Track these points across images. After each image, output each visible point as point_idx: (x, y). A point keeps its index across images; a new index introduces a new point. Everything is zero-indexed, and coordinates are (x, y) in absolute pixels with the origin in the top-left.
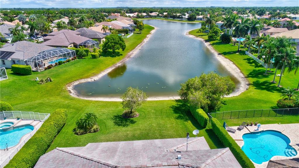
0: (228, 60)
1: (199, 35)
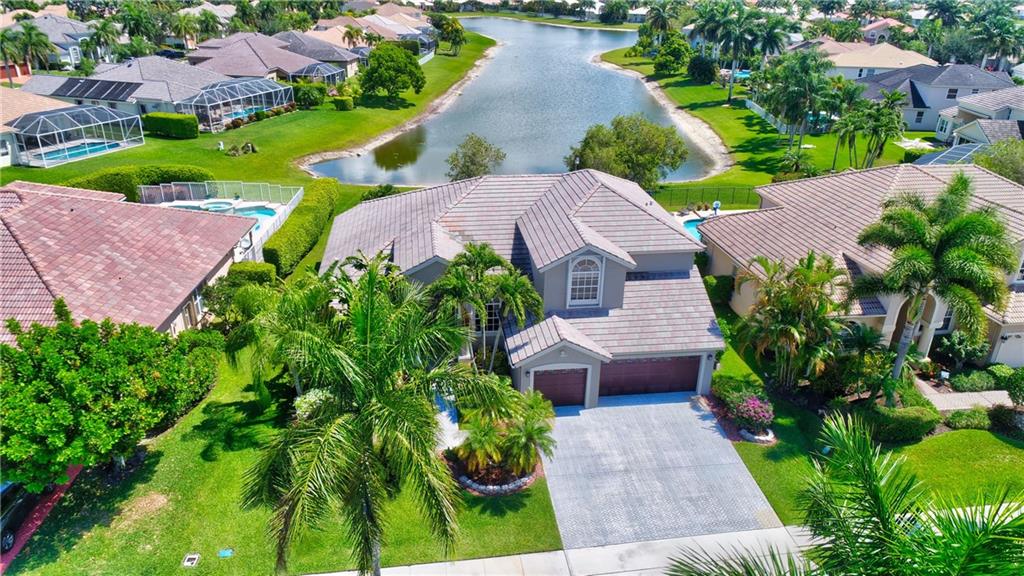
0: (697, 120)
1: (632, 64)
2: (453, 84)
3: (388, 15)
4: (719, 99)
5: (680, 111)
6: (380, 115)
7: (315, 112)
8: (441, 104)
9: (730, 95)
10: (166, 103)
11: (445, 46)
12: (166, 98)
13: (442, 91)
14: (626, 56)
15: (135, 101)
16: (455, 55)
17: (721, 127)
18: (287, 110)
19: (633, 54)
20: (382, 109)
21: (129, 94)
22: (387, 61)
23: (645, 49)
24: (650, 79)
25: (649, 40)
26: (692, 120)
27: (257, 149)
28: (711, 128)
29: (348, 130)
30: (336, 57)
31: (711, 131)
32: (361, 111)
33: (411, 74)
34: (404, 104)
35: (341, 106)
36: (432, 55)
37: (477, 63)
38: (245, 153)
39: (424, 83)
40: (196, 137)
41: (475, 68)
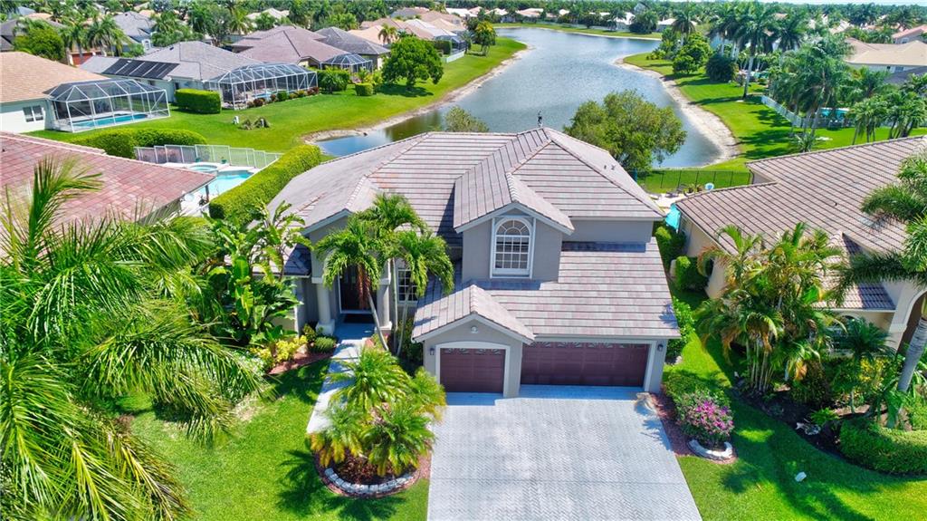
0: (708, 114)
1: (652, 65)
2: (474, 79)
3: (430, 20)
4: (735, 96)
5: (693, 106)
6: (398, 101)
7: (337, 96)
8: (459, 94)
9: (746, 91)
10: (196, 82)
11: (476, 48)
12: (196, 77)
13: (462, 82)
14: (648, 58)
15: (170, 79)
16: (484, 55)
17: (733, 120)
18: (310, 93)
19: (655, 57)
20: (399, 96)
21: (166, 73)
22: (407, 52)
23: (668, 52)
24: (668, 78)
25: (672, 44)
26: (704, 113)
27: (269, 124)
28: (721, 121)
29: (362, 112)
30: (368, 51)
31: (721, 124)
32: (381, 97)
33: (429, 64)
34: (422, 92)
35: (361, 91)
36: (461, 54)
37: (503, 63)
38: (258, 127)
39: (441, 73)
40: (218, 113)
41: (500, 66)
